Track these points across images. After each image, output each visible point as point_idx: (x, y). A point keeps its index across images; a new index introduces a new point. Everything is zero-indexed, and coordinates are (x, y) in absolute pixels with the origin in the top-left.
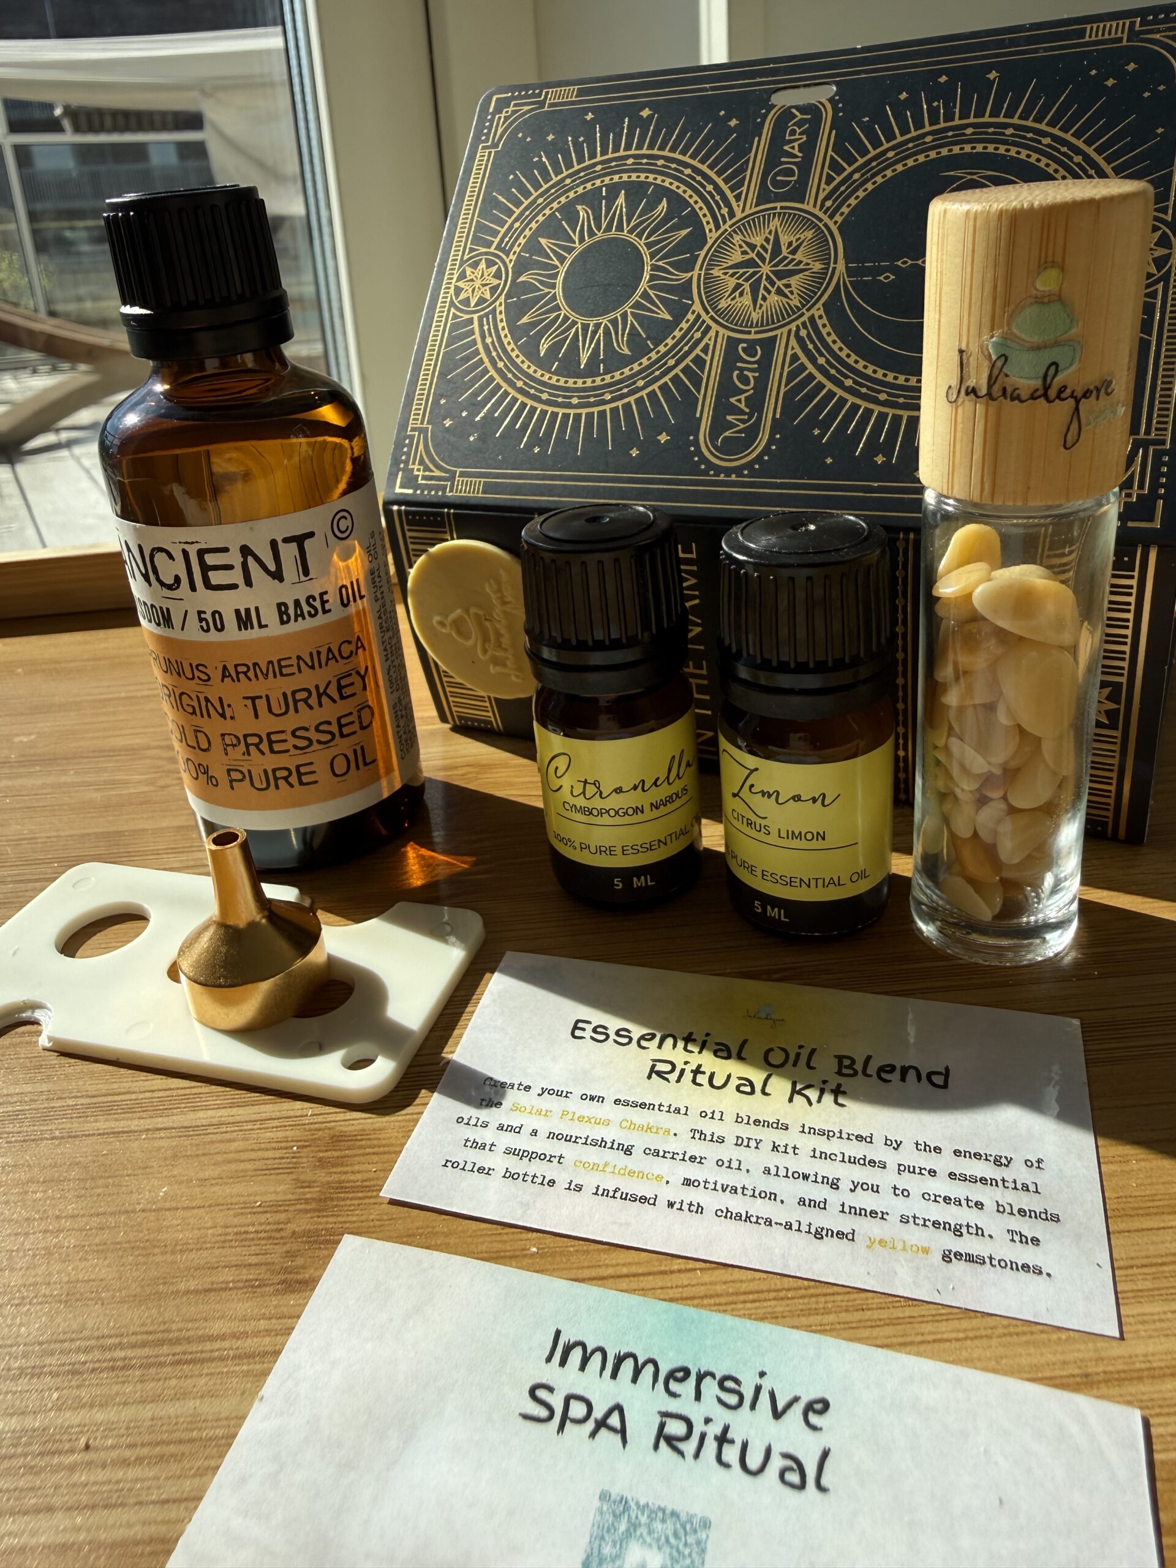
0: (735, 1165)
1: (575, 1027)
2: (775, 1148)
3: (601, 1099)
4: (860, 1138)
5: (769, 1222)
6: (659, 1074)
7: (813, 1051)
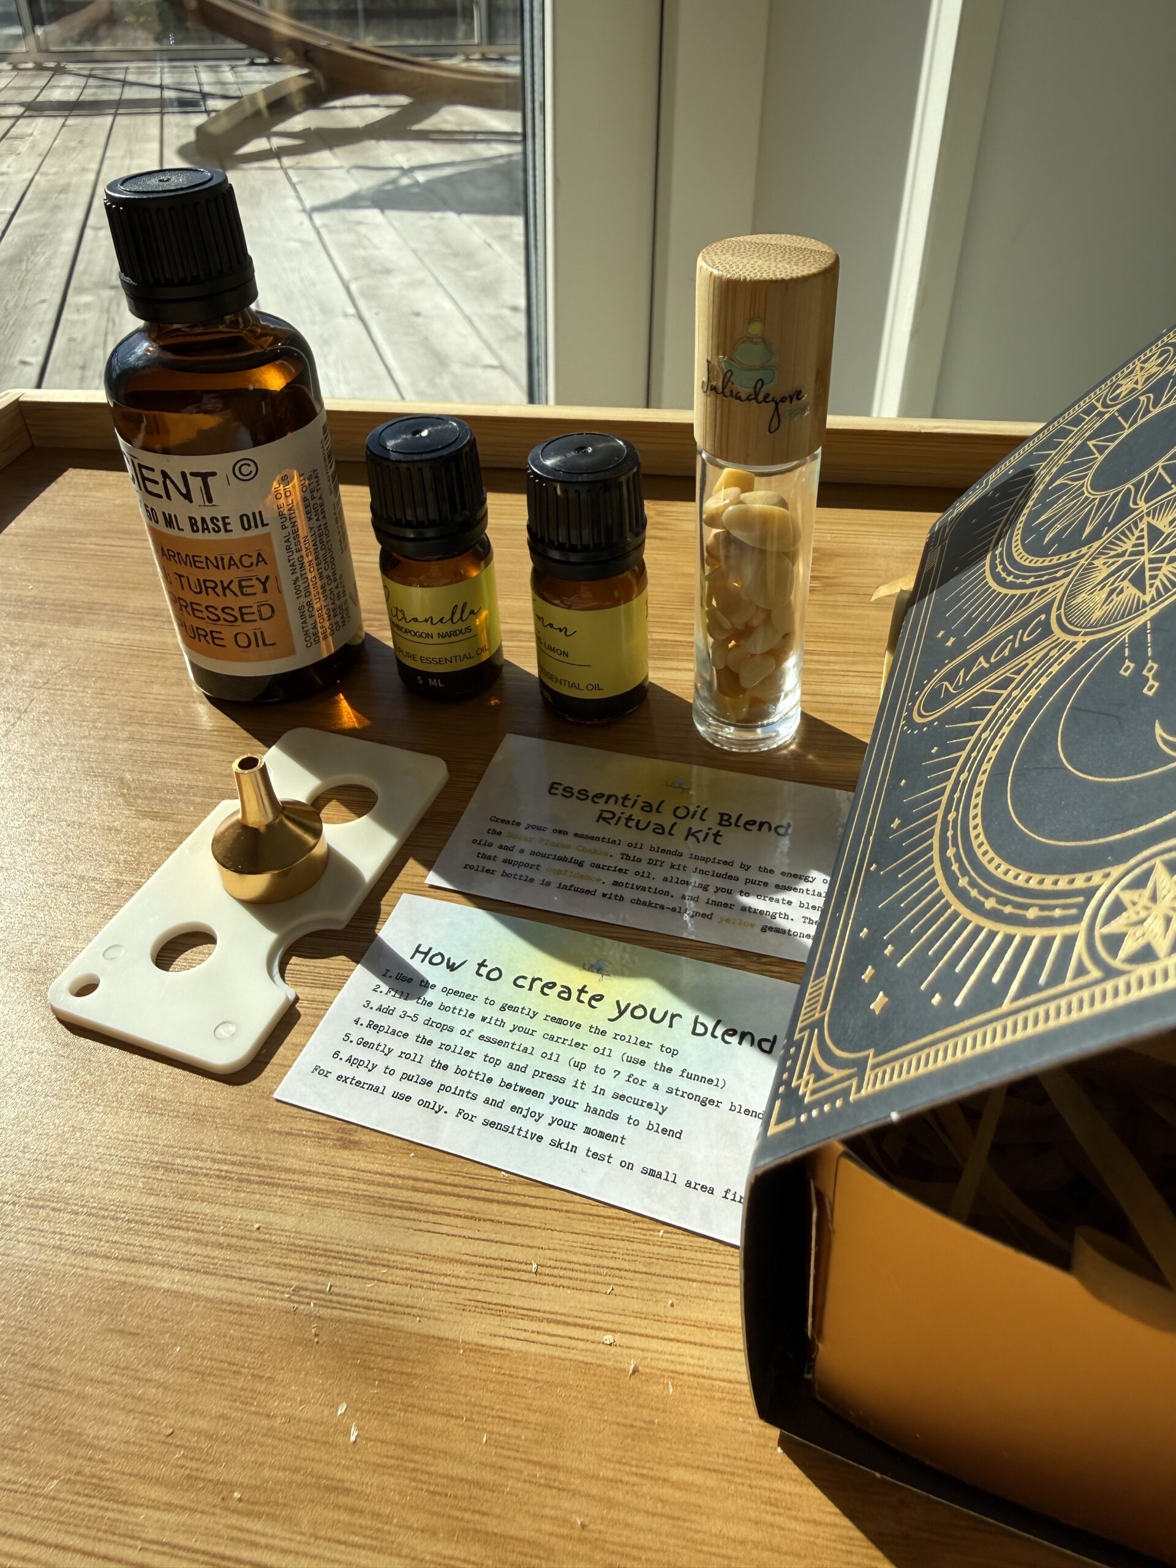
0: (646, 875)
1: (552, 787)
2: (672, 866)
3: (565, 833)
4: (725, 863)
5: (662, 907)
6: (605, 819)
7: (706, 809)
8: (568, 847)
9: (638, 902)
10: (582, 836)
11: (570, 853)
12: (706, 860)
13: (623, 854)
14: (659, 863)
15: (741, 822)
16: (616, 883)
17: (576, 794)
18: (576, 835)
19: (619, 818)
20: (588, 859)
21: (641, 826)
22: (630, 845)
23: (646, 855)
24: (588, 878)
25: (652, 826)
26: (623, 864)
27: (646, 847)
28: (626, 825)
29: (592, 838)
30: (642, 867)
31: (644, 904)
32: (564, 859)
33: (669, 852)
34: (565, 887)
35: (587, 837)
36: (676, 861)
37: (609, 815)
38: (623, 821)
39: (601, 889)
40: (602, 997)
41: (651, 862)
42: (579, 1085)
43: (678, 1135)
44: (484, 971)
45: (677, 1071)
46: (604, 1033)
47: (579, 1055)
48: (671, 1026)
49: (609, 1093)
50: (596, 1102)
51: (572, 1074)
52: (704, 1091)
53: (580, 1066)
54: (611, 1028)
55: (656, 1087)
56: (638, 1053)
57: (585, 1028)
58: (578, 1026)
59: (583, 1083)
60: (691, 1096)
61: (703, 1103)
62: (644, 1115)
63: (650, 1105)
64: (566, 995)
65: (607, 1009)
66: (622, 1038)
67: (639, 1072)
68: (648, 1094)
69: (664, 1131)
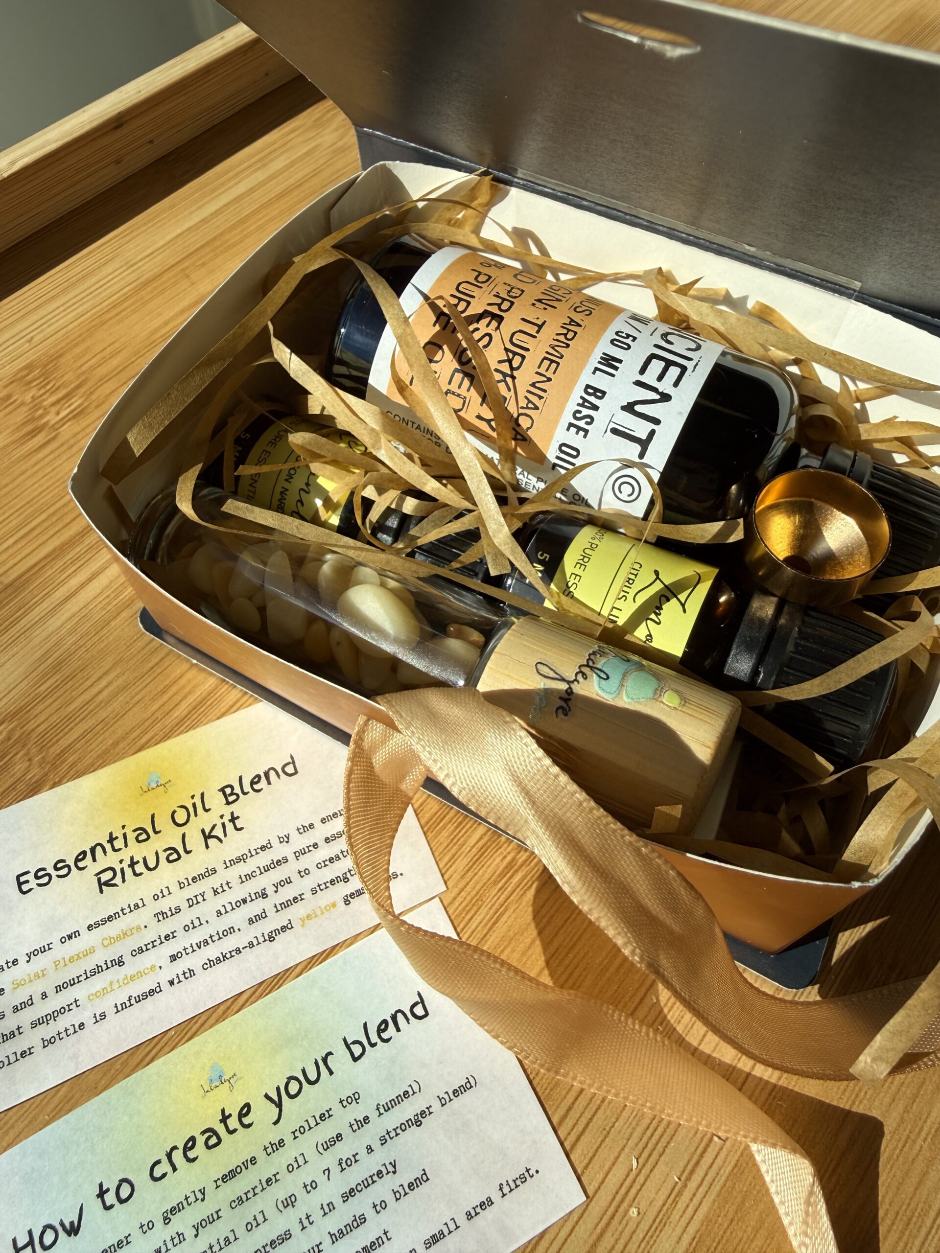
0: (196, 923)
2: (216, 892)
3: (77, 933)
4: (263, 848)
5: (238, 951)
6: (107, 884)
7: (202, 795)
8: (92, 950)
9: (211, 963)
10: (97, 925)
11: (100, 958)
12: (241, 859)
13: (156, 915)
14: (200, 899)
15: (247, 787)
16: (173, 958)
17: (54, 873)
18: (90, 928)
19: (122, 870)
20: (123, 949)
21: (152, 864)
22: (156, 898)
23: (178, 898)
24: (140, 974)
25: (163, 856)
26: (166, 927)
27: (174, 888)
28: (136, 874)
29: (110, 918)
30: (187, 916)
31: (218, 960)
32: (98, 970)
33: (202, 876)
34: (124, 1006)
35: (104, 921)
36: (214, 881)
37: (109, 875)
38: (128, 872)
39: (164, 977)
40: (248, 1105)
41: (192, 903)
42: (306, 1223)
43: (423, 1179)
44: (110, 1198)
45: (373, 1115)
46: (281, 1143)
47: (279, 1192)
48: (331, 1073)
49: (338, 1201)
50: (334, 1223)
51: (288, 1220)
52: (408, 1110)
53: (290, 1202)
54: (284, 1130)
55: (370, 1149)
56: (326, 1131)
57: (261, 1156)
58: (253, 1161)
59: (308, 1217)
60: (403, 1127)
61: (418, 1123)
62: (382, 1190)
63: (379, 1173)
64: (213, 1140)
65: (263, 1112)
66: (302, 1130)
67: (343, 1150)
68: (368, 1165)
69: (410, 1185)
